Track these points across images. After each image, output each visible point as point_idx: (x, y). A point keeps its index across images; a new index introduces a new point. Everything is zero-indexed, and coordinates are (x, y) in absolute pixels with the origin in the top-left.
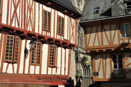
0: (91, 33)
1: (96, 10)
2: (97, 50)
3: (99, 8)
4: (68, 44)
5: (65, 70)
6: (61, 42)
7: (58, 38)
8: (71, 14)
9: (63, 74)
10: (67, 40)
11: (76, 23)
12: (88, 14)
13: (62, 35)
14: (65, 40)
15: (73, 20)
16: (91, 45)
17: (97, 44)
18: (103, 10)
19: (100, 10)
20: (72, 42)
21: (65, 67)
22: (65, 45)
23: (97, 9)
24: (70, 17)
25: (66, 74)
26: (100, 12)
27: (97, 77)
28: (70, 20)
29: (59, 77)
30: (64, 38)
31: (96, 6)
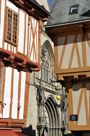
0: (65, 44)
1: (72, 9)
2: (76, 76)
3: (77, 6)
4: (25, 62)
5: (18, 109)
6: (12, 57)
7: (5, 48)
8: (30, 9)
9: (14, 116)
10: (23, 55)
11: (40, 27)
12: (60, 15)
13: (14, 43)
14: (19, 53)
15: (34, 22)
16: (65, 66)
17: (75, 65)
18: (84, 9)
19: (80, 8)
20: (31, 59)
21: (19, 104)
22: (19, 64)
23: (76, 8)
24: (30, 14)
25: (21, 117)
26: (80, 12)
27: (76, 124)
28: (29, 20)
29: (7, 123)
30: (17, 49)
31: (73, 4)
